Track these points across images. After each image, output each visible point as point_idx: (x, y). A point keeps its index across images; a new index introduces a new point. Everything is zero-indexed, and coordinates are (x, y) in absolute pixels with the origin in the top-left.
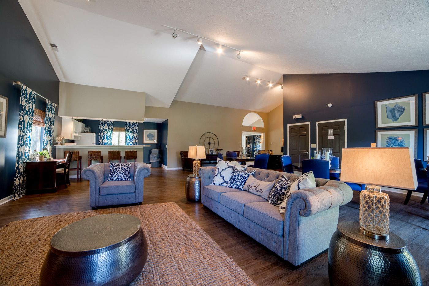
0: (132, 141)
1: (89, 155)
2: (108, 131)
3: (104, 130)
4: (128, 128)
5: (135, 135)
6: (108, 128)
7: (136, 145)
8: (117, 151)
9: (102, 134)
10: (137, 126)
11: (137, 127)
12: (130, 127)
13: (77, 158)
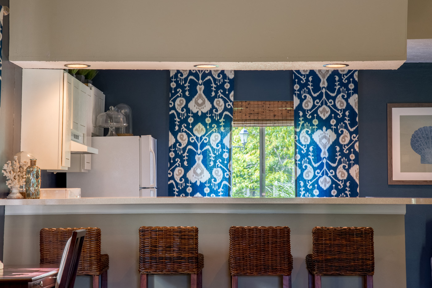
0: (331, 173)
1: (142, 249)
2: (208, 120)
3: (191, 120)
4: (308, 104)
5: (345, 139)
6: (207, 106)
7: (354, 194)
8: (274, 230)
9: (183, 138)
10: (355, 91)
11: (356, 96)
12: (320, 97)
13: (91, 265)
